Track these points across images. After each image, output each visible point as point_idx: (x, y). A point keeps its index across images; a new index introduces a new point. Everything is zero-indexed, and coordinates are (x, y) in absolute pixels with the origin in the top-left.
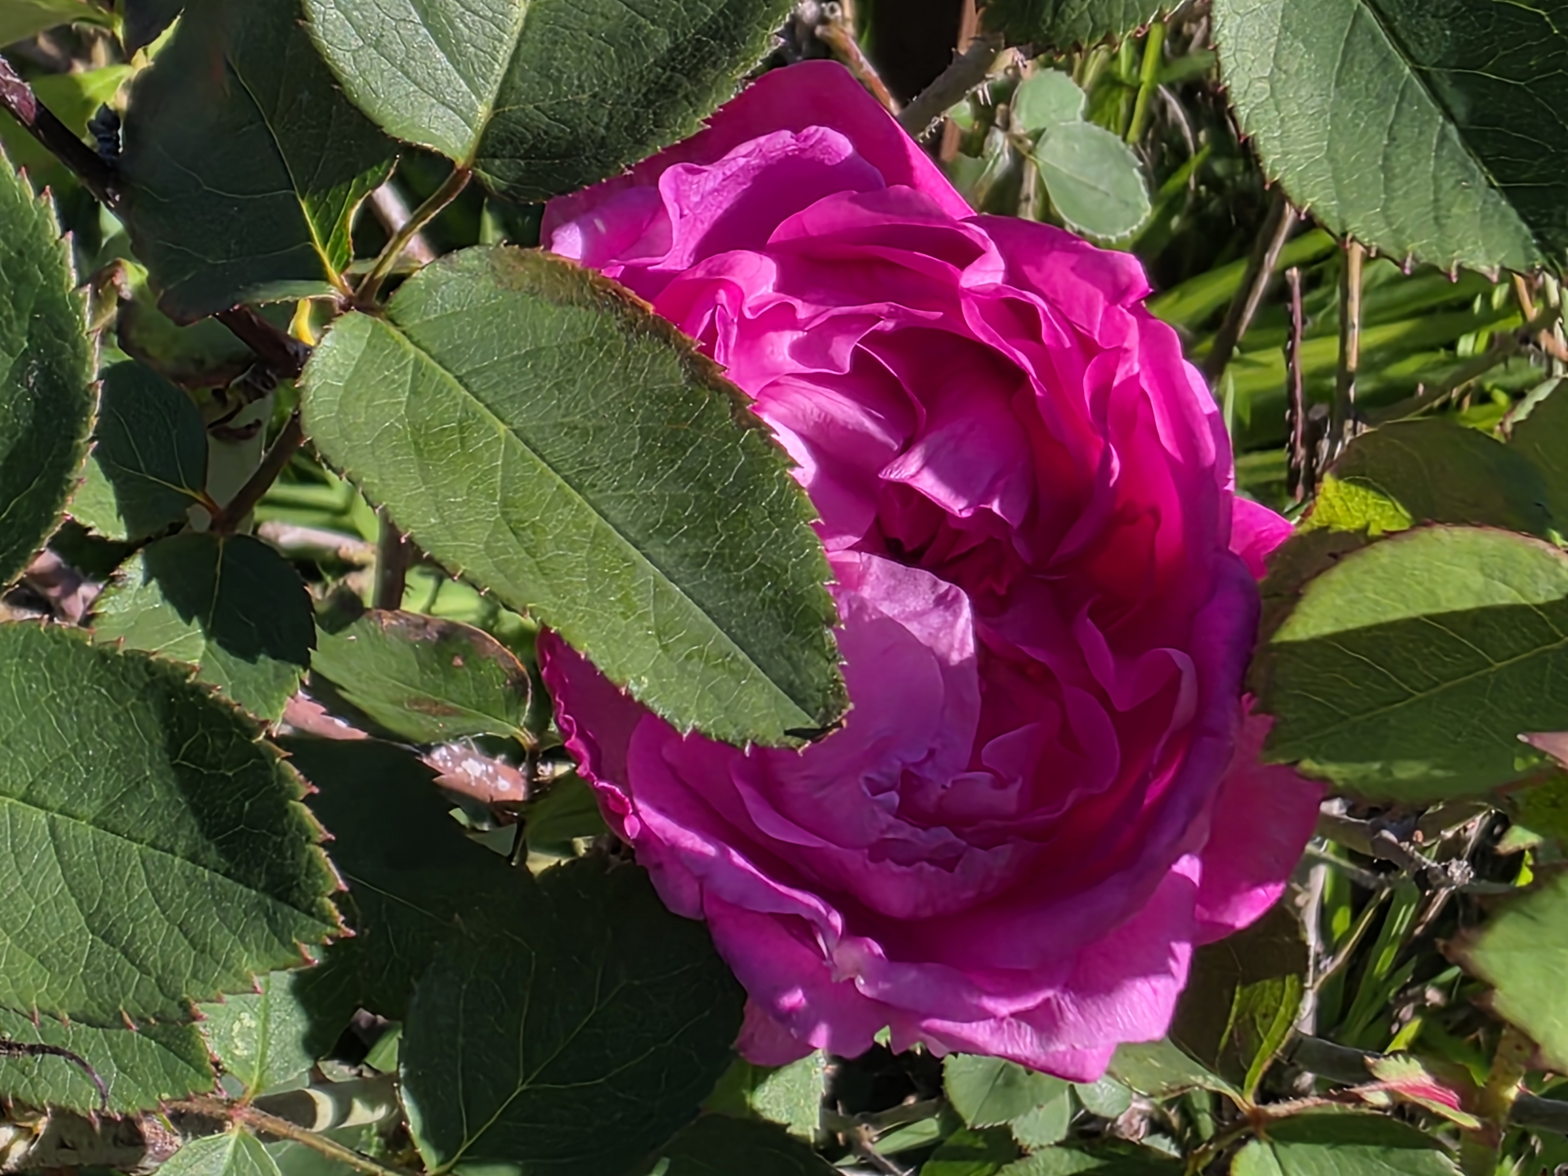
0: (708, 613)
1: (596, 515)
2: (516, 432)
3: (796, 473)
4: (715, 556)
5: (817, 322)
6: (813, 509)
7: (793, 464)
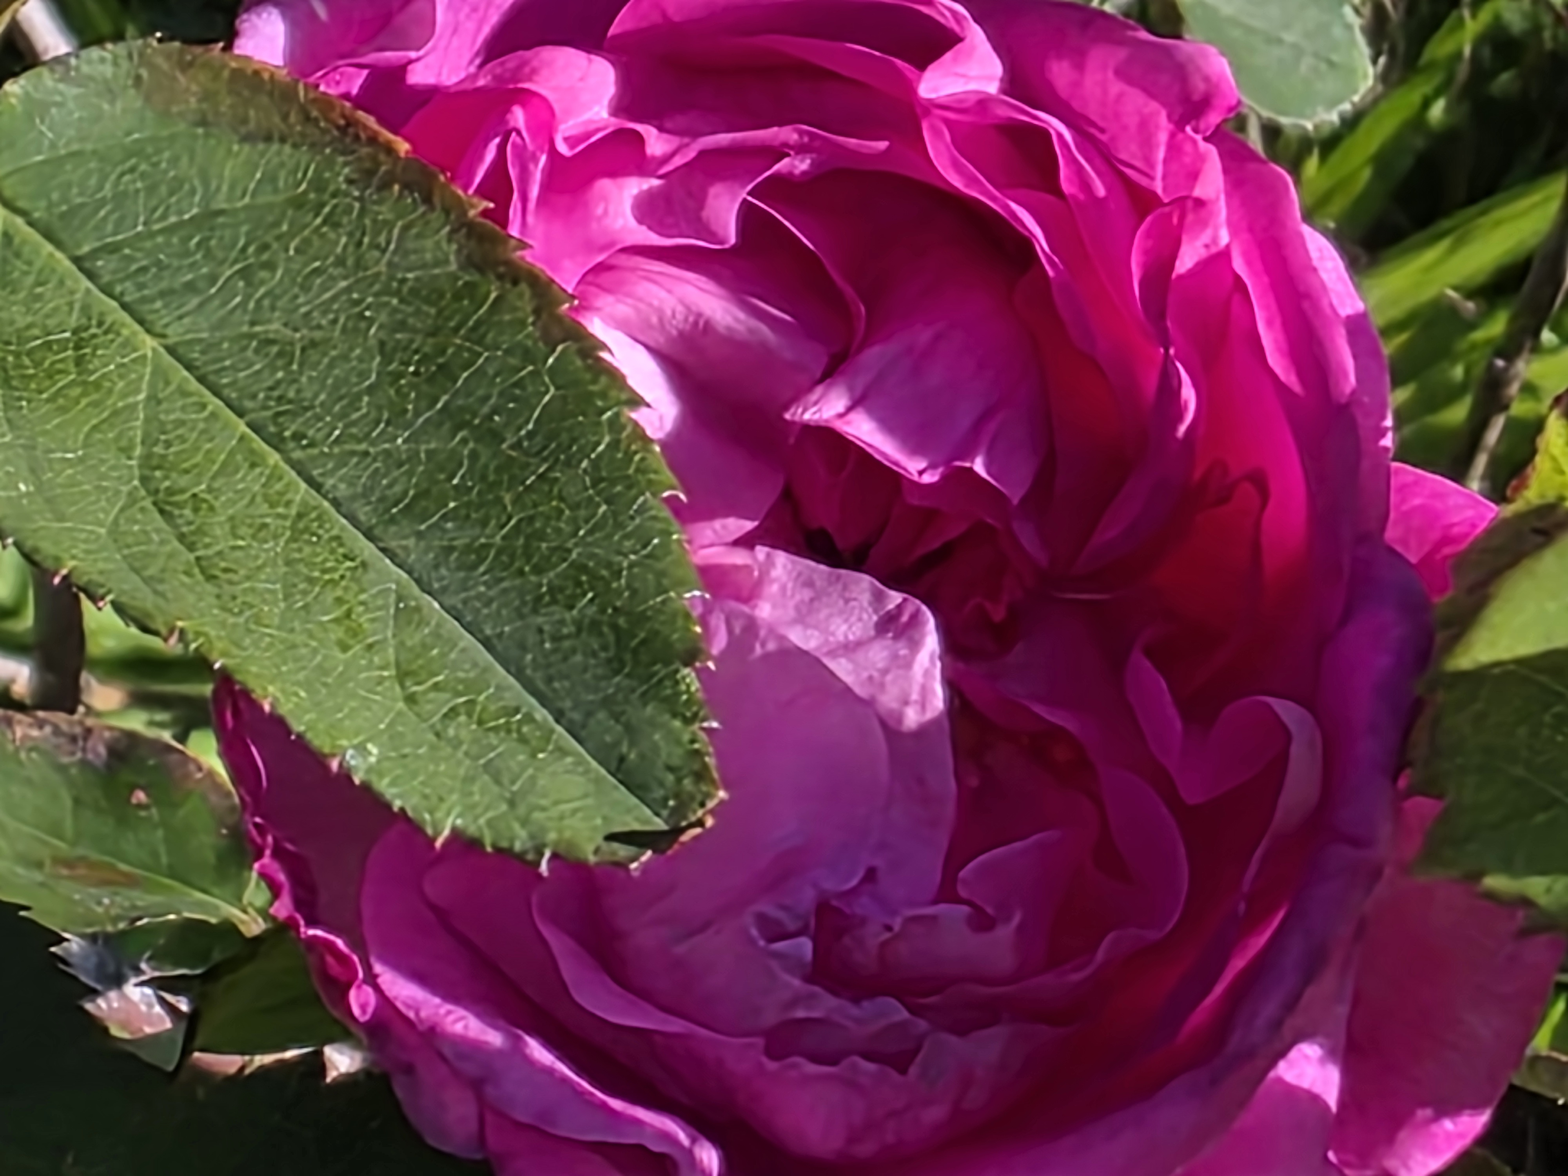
0: (487, 643)
1: (303, 486)
2: (171, 350)
3: (639, 415)
4: (499, 553)
5: (678, 161)
6: (667, 475)
7: (637, 401)
